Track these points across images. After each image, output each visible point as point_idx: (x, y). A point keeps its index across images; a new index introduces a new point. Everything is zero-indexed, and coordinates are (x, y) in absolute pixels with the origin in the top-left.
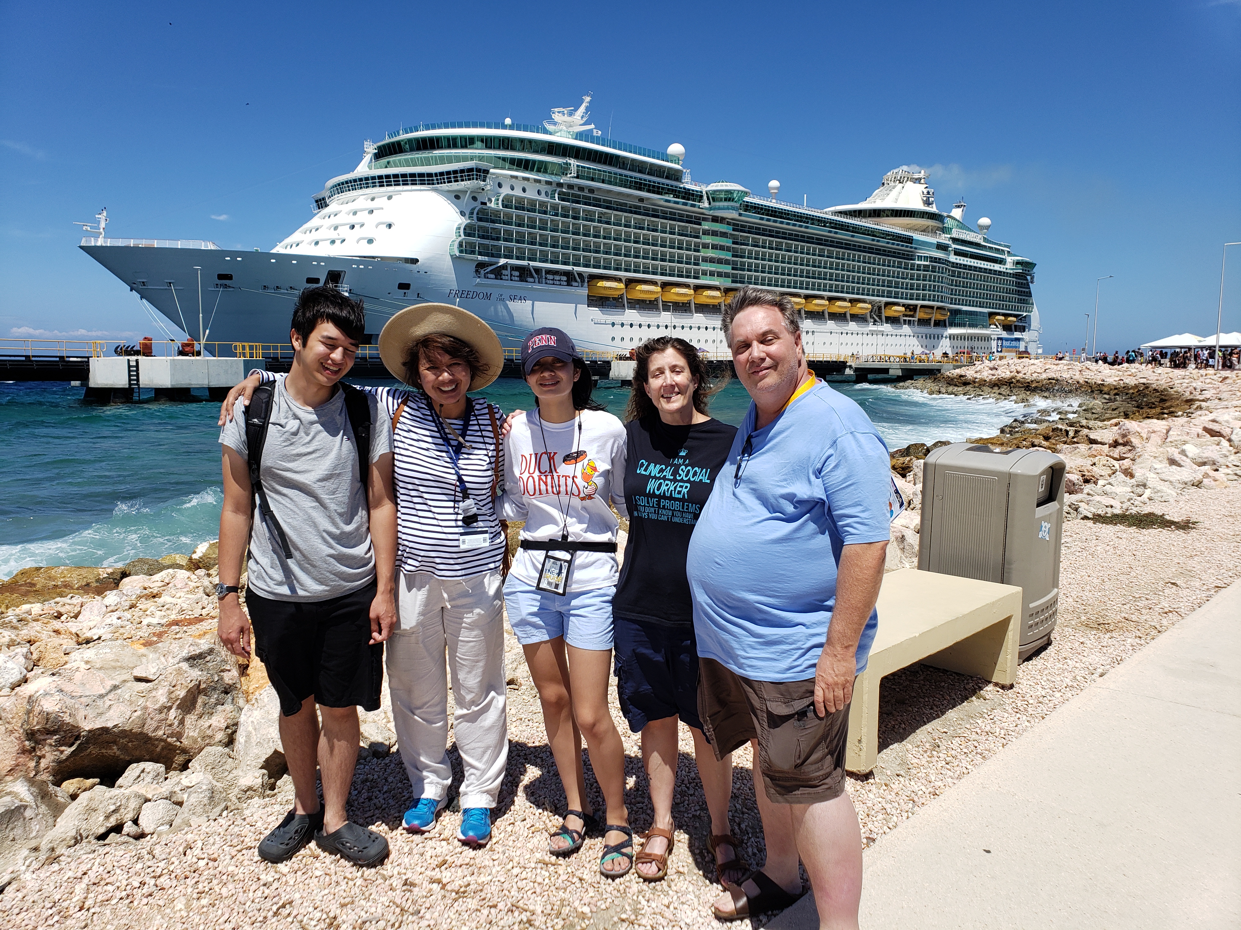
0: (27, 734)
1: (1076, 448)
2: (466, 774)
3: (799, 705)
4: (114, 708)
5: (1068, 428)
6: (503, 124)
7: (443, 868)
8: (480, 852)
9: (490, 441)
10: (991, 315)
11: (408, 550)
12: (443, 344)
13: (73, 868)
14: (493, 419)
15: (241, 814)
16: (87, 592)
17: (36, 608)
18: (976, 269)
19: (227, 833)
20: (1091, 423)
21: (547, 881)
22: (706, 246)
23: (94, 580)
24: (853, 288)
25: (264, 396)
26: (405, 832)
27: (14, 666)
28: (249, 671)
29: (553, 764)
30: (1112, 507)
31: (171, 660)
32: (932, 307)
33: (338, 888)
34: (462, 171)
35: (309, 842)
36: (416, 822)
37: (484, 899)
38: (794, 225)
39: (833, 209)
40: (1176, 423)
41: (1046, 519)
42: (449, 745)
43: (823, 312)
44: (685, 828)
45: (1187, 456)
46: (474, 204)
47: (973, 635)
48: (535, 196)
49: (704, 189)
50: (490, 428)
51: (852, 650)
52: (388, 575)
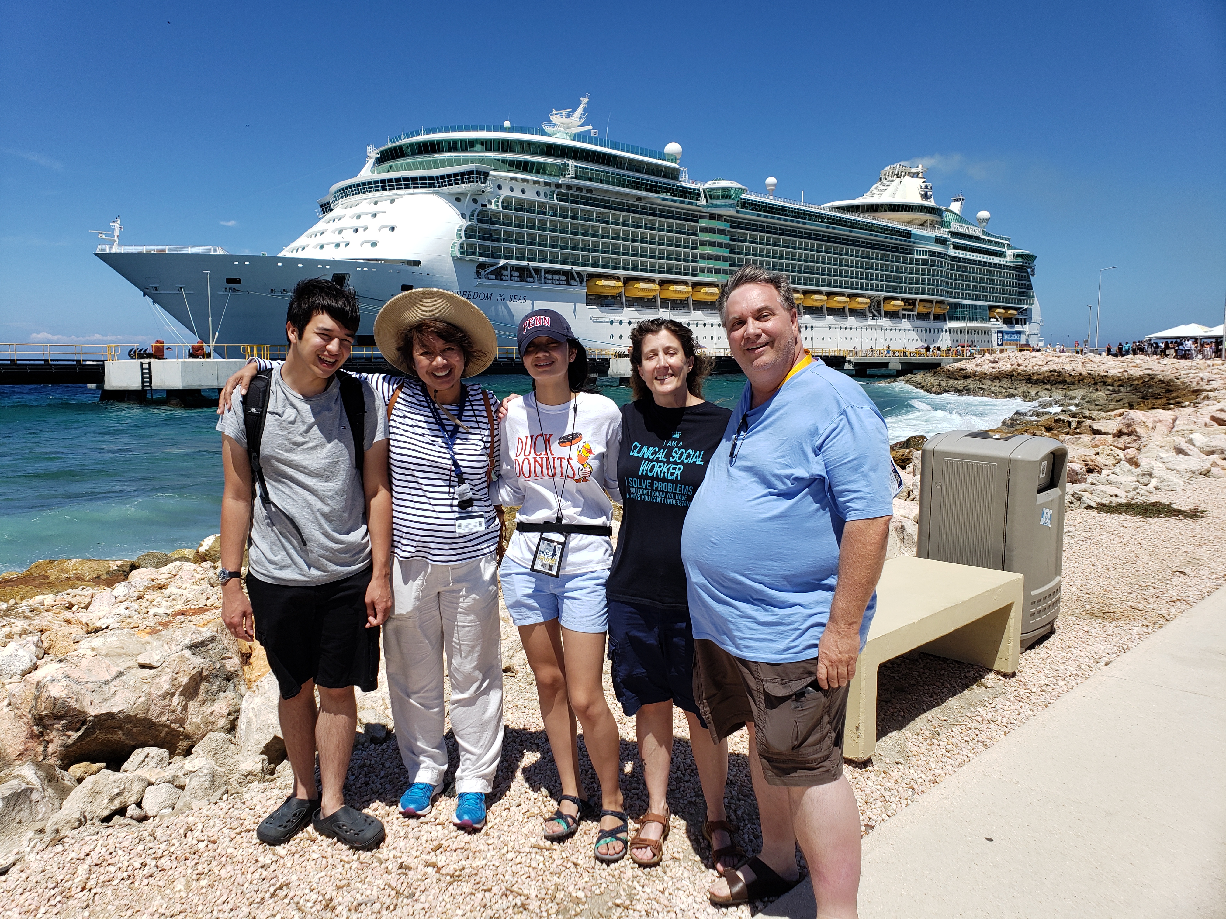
0: (35, 719)
1: (1079, 438)
2: (462, 759)
3: (796, 686)
4: (119, 693)
5: (1071, 419)
6: (502, 126)
7: (438, 852)
8: (475, 837)
9: (485, 426)
10: (991, 308)
11: (404, 535)
12: (438, 328)
13: (76, 849)
14: (487, 405)
15: (241, 798)
16: (98, 584)
17: (49, 599)
18: (975, 262)
19: (227, 816)
20: (1095, 414)
21: (541, 865)
22: (703, 243)
23: (104, 573)
24: (852, 283)
25: (261, 384)
27: (25, 654)
28: (252, 659)
29: (549, 750)
30: (1116, 496)
31: (174, 648)
32: (931, 301)
33: (334, 871)
34: (463, 174)
35: (307, 825)
36: (412, 806)
37: (479, 883)
38: (792, 221)
39: (830, 204)
40: (1182, 413)
41: (1048, 505)
42: (446, 731)
43: (822, 307)
44: (681, 814)
45: (1194, 445)
46: (474, 206)
47: (974, 622)
48: (534, 197)
49: (701, 187)
50: (484, 414)
51: (856, 627)
52: (383, 560)
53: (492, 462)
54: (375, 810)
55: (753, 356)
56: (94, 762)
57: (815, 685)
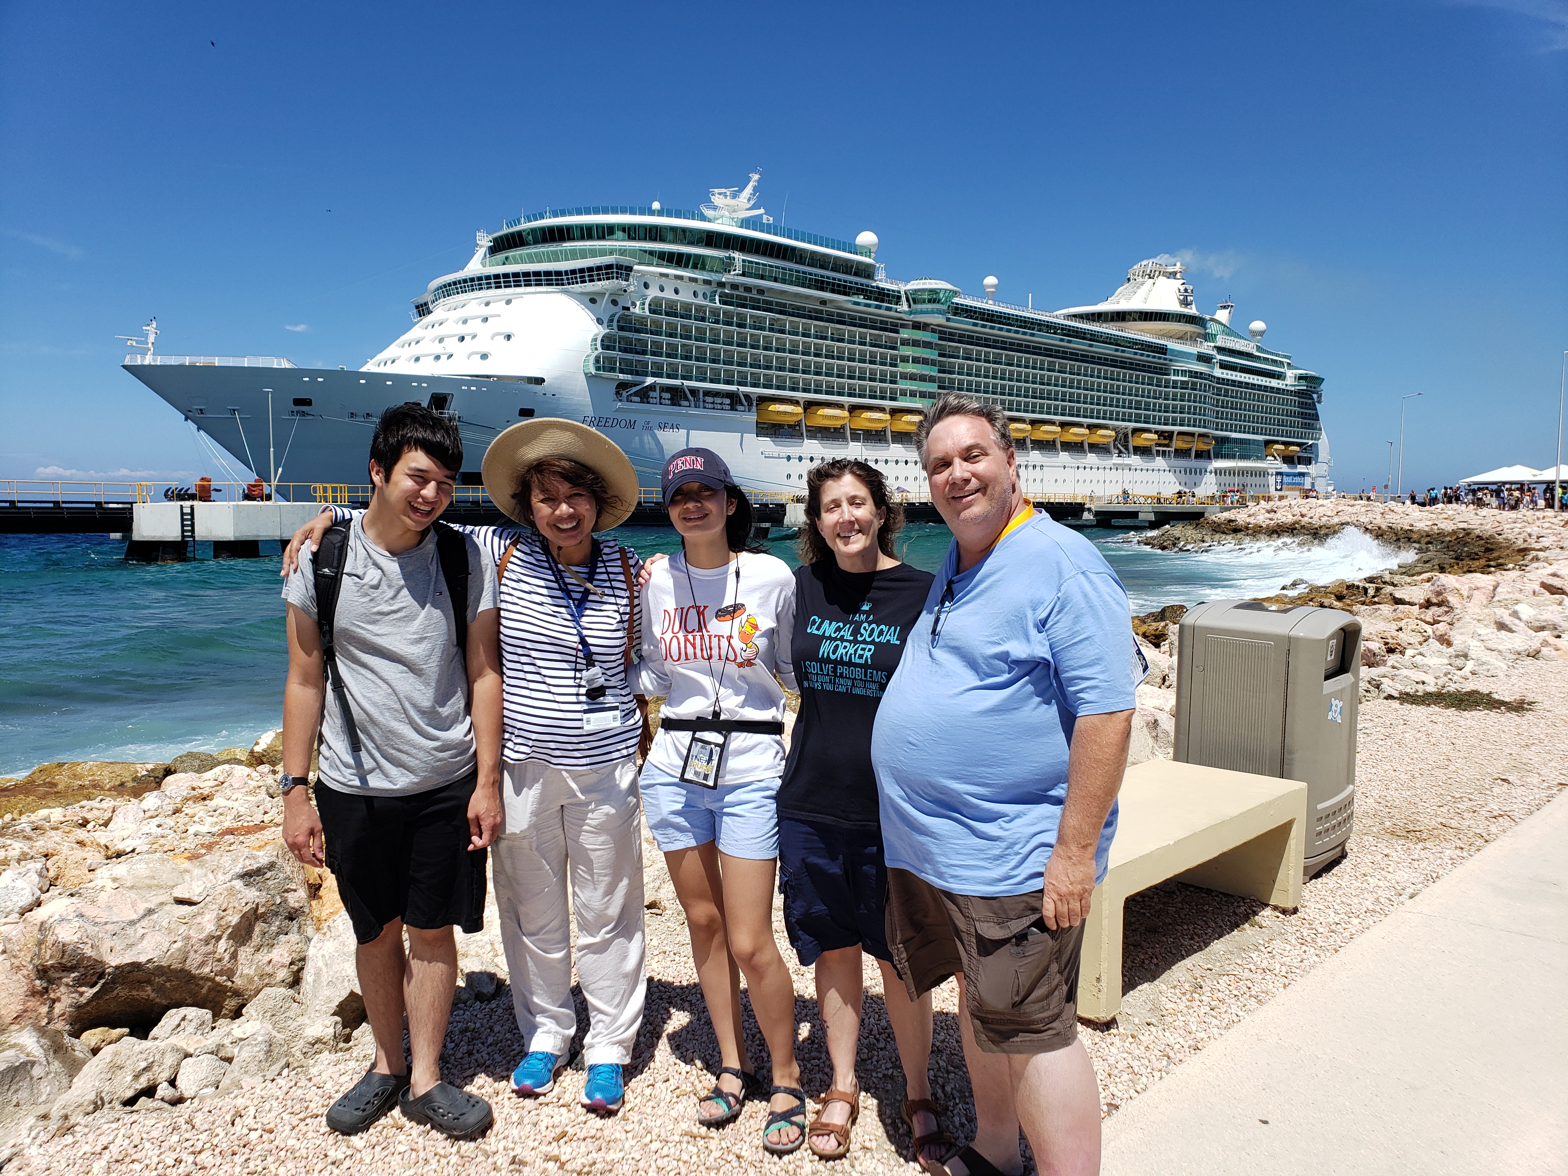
0: (38, 971)
1: (1377, 610)
2: (593, 1021)
3: (1016, 926)
4: (148, 937)
5: (1367, 585)
6: (650, 208)
7: (562, 1141)
8: (610, 1122)
9: (622, 593)
10: (1268, 443)
11: (516, 732)
12: (564, 468)
13: (90, 1140)
14: (626, 567)
15: (305, 1073)
16: (121, 794)
17: (56, 814)
18: (1247, 385)
19: (287, 1097)
20: (1397, 579)
21: (695, 1158)
22: (905, 359)
23: (130, 779)
24: (1092, 411)
25: (336, 538)
26: (514, 1095)
27: (24, 885)
28: (322, 892)
29: (705, 1010)
30: (1424, 683)
31: (221, 877)
32: (1192, 435)
33: (427, 1168)
34: (599, 268)
35: (391, 1108)
36: (528, 1082)
38: (1017, 332)
39: (1064, 311)
40: (1505, 578)
41: (1338, 695)
42: (573, 983)
43: (1054, 441)
44: (873, 1091)
45: (1520, 619)
46: (614, 310)
47: (1245, 844)
48: (690, 299)
49: (902, 287)
50: (622, 578)
51: (1091, 850)
52: (491, 763)
53: (630, 639)
54: (481, 1087)
55: (960, 506)
56: (114, 1027)
57: (1040, 924)
